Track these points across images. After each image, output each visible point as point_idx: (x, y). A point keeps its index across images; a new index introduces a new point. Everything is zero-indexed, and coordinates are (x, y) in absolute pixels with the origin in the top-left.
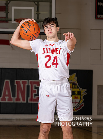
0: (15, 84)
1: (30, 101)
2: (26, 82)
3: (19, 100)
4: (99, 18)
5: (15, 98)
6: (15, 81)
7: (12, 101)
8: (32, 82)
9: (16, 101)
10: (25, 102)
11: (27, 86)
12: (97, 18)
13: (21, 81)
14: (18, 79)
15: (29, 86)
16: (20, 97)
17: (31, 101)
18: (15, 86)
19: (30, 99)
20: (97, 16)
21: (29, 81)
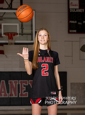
0: (9, 84)
1: (20, 96)
2: (17, 82)
3: (12, 95)
4: (71, 32)
5: (9, 94)
6: (9, 81)
7: (7, 96)
8: (22, 81)
9: (10, 96)
10: (17, 97)
11: (18, 85)
12: (69, 32)
13: (13, 81)
14: (11, 80)
15: (19, 85)
16: (13, 93)
17: (22, 96)
18: (9, 85)
19: (20, 94)
20: (69, 31)
21: (20, 81)
